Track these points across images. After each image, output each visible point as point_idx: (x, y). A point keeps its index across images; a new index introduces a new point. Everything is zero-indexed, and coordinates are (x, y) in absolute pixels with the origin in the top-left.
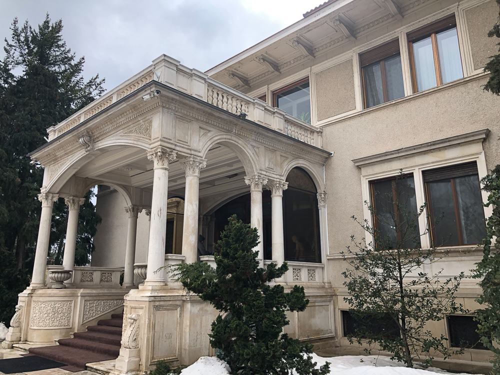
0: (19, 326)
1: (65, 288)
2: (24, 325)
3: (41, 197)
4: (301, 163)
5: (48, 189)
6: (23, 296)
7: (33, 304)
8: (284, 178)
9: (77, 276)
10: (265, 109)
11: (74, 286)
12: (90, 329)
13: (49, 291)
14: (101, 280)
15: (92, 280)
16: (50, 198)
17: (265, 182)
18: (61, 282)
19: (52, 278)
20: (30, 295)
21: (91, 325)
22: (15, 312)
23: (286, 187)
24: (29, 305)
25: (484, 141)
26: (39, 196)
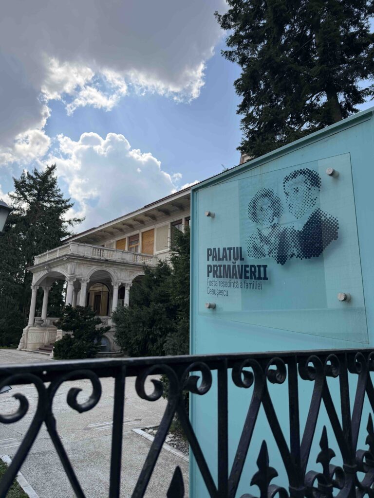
0: (24, 342)
5: (35, 284)
6: (25, 330)
7: (29, 333)
8: (131, 281)
9: (47, 321)
13: (35, 328)
16: (35, 288)
18: (40, 324)
19: (36, 323)
20: (28, 330)
22: (22, 336)
23: (131, 286)
26: (31, 286)
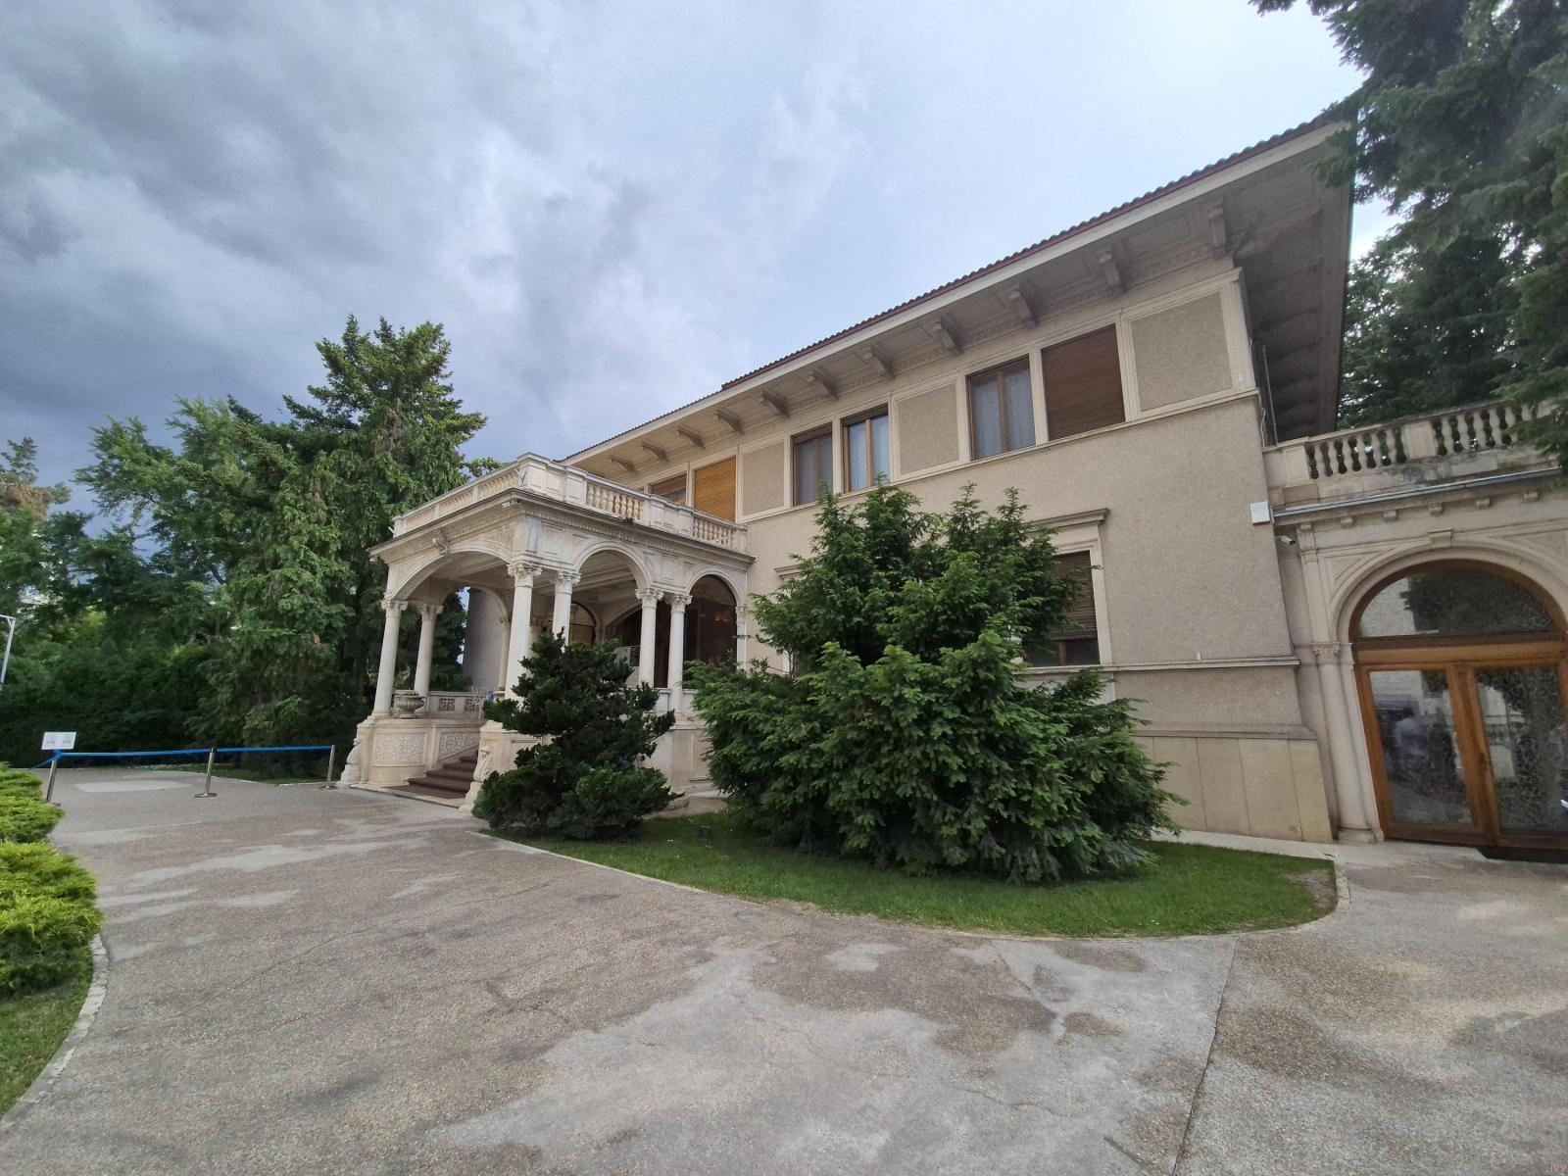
0: (359, 764)
1: (417, 718)
2: (365, 763)
3: (385, 605)
4: (714, 570)
5: (394, 595)
6: (363, 727)
7: (376, 737)
8: (688, 590)
9: (433, 702)
10: (666, 506)
11: (427, 715)
12: (446, 767)
13: (397, 721)
14: (466, 709)
15: (453, 709)
16: (397, 605)
17: (660, 597)
18: (411, 710)
19: (400, 707)
20: (373, 727)
21: (447, 761)
23: (689, 601)
24: (371, 738)
25: (1102, 523)
26: (383, 602)
